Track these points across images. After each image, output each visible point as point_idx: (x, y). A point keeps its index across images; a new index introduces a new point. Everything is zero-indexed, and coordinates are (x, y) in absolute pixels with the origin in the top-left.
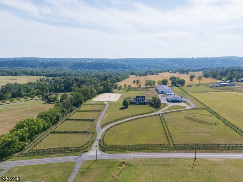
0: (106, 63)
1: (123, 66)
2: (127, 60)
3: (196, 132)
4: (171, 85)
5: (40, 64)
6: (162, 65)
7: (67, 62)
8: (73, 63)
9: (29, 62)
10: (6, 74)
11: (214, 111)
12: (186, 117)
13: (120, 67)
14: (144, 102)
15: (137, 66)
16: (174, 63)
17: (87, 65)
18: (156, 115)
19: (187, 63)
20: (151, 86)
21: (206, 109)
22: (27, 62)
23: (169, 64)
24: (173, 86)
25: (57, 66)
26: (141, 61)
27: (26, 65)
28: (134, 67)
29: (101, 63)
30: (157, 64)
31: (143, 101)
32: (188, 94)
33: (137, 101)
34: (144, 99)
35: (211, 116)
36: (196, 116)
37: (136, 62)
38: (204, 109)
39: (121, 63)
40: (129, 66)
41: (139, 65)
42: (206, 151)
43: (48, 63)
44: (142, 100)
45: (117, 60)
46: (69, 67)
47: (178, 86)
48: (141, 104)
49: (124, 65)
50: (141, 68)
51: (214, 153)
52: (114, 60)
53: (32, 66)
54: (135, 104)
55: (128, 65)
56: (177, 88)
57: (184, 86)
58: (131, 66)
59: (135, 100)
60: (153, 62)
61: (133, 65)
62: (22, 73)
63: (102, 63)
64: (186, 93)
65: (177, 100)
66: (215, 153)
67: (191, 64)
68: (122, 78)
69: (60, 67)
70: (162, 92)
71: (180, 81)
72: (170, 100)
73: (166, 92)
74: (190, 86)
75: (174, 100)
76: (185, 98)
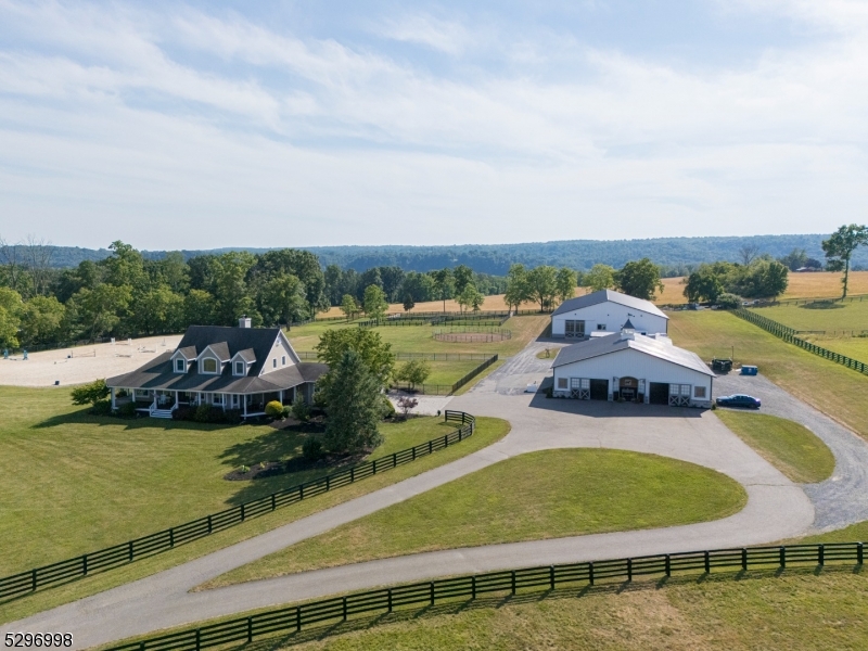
0: (464, 255)
4: (685, 301)
20: (546, 304)
24: (691, 307)
32: (799, 343)
37: (586, 253)
39: (522, 255)
44: (228, 368)
47: (732, 306)
54: (128, 411)
57: (774, 303)
59: (152, 370)
60: (660, 251)
63: (450, 255)
65: (645, 390)
70: (569, 325)
71: (755, 279)
72: (563, 382)
73: (600, 327)
74: (825, 304)
75: (613, 388)
76: (754, 372)
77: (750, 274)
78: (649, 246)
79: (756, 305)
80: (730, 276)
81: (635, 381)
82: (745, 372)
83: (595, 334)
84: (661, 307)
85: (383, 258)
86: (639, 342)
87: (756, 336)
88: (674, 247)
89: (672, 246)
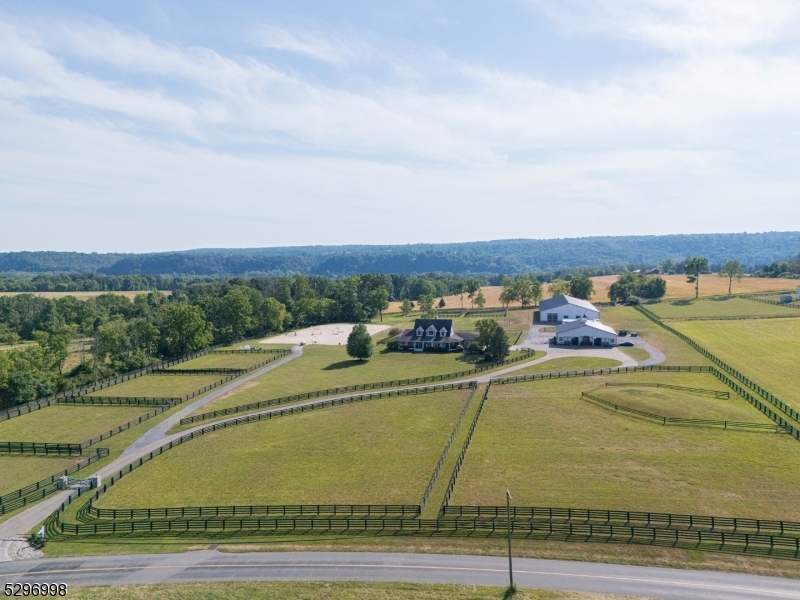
0: (422, 254)
1: (477, 264)
2: (496, 246)
3: (599, 458)
4: (608, 300)
5: (223, 265)
6: (621, 257)
7: (302, 257)
8: (320, 257)
9: (193, 259)
10: (97, 285)
11: (750, 379)
12: (591, 397)
13: (469, 267)
14: (442, 341)
15: (528, 262)
16: (670, 252)
17: (362, 264)
18: (460, 387)
19: (722, 250)
20: (525, 302)
21: (711, 369)
22: (189, 259)
23: (650, 255)
24: (612, 304)
25: (273, 268)
26: (545, 246)
27: (184, 266)
28: (518, 267)
29: (406, 255)
30: (604, 254)
31: (440, 339)
32: (661, 324)
33: (415, 338)
34: (444, 329)
35: (718, 395)
36: (640, 393)
37: (525, 251)
38: (700, 369)
39: (471, 255)
40: (499, 264)
41: (535, 259)
42: (604, 553)
43: (246, 261)
44: (438, 334)
45: (461, 247)
46: (306, 270)
47: (634, 304)
48: (429, 350)
49: (481, 259)
50: (542, 268)
51: (647, 564)
52: (453, 246)
53: (199, 271)
54: (406, 349)
55: (498, 261)
56: (631, 308)
57: (660, 302)
58: (506, 263)
59: (408, 335)
60: (589, 249)
61: (516, 260)
62: (145, 284)
63: (410, 255)
64: (656, 322)
65: (592, 340)
66: (655, 565)
67: (737, 253)
68: (438, 289)
69: (279, 271)
70: (549, 316)
71: (649, 286)
72: (561, 339)
73: (566, 317)
74: (685, 302)
75: (580, 340)
76: (636, 335)
77: (646, 283)
78: (579, 245)
79: (649, 303)
80: (637, 283)
81: (588, 338)
82: (632, 335)
83: (564, 320)
84: (595, 304)
85: (351, 258)
86: (589, 323)
87: (642, 320)
88: (600, 245)
89: (599, 245)
